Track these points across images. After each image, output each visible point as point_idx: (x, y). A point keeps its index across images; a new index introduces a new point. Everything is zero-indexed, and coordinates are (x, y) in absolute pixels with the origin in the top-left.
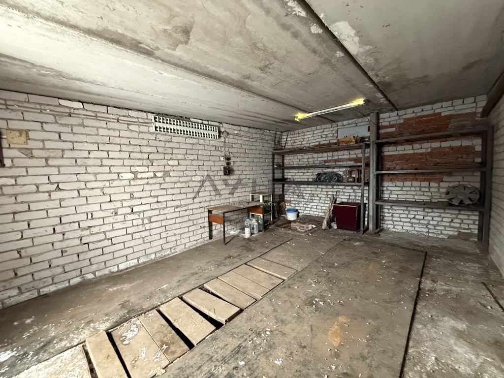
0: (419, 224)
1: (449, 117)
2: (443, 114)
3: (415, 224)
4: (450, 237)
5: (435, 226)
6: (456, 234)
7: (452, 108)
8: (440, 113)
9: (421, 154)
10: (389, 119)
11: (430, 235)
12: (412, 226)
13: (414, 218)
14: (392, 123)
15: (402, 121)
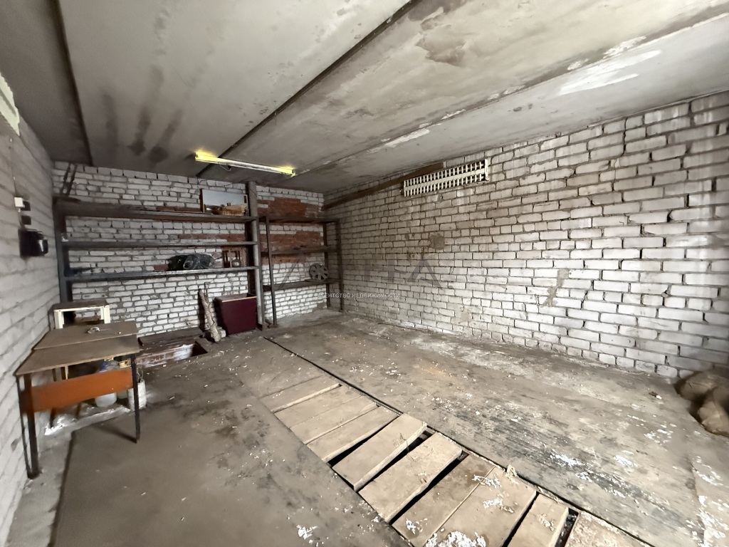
0: (294, 304)
1: (306, 205)
2: (302, 201)
3: (291, 305)
4: (314, 310)
5: (304, 303)
6: (316, 306)
7: (306, 198)
8: (299, 200)
9: (290, 235)
10: (263, 194)
11: (303, 312)
12: (289, 309)
13: (290, 300)
14: (265, 199)
15: (273, 199)
